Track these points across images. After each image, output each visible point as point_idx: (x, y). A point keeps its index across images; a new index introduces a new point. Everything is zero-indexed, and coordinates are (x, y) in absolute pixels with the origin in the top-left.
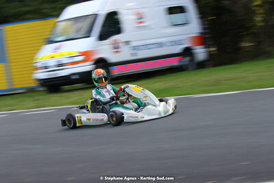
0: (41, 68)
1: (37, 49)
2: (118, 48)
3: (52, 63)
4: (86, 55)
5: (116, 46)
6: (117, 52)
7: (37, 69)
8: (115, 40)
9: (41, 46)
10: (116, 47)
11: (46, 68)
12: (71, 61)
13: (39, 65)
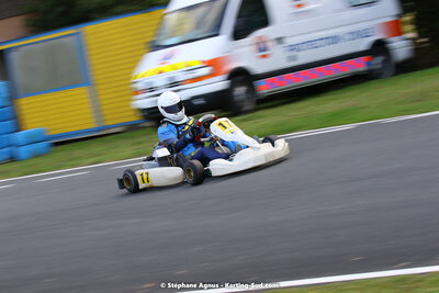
0: (144, 91)
1: (135, 61)
2: (265, 50)
3: (160, 81)
4: (214, 65)
5: (262, 46)
6: (264, 56)
7: (137, 92)
8: (260, 38)
9: (141, 55)
10: (262, 49)
11: (152, 90)
12: (191, 76)
13: (140, 86)
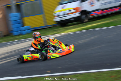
1: (55, 8)
3: (61, 14)
5: (92, 3)
6: (92, 6)
7: (55, 17)
9: (57, 6)
11: (59, 16)
12: (70, 12)
13: (56, 15)
